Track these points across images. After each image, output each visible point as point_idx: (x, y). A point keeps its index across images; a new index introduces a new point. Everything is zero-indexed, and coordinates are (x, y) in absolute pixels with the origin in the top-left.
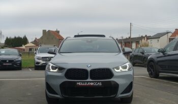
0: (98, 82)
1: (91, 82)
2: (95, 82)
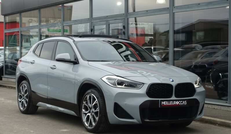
0: (183, 100)
1: (176, 100)
2: (181, 100)
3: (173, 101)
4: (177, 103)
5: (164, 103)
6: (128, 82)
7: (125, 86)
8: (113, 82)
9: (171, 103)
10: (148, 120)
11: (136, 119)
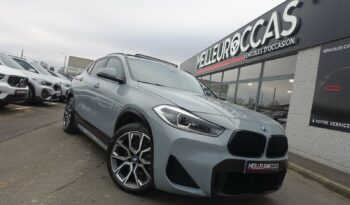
3: (264, 162)
4: (268, 166)
5: (252, 166)
6: (196, 121)
7: (191, 127)
8: (171, 116)
9: (261, 167)
10: (222, 194)
11: (203, 190)
